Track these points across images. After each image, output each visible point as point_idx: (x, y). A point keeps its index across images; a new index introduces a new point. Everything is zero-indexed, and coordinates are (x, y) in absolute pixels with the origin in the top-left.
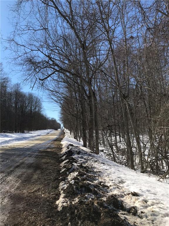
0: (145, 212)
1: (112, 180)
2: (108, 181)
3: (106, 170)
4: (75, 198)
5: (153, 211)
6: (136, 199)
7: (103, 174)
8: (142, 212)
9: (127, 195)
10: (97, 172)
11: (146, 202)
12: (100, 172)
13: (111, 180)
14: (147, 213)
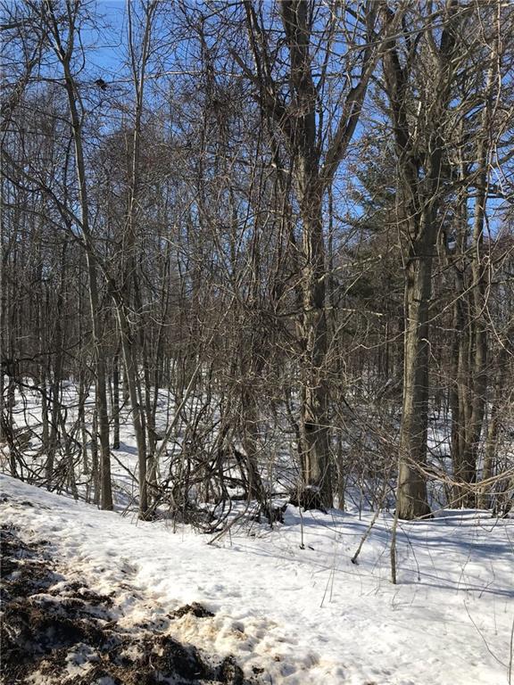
0: (263, 666)
1: (103, 571)
2: (91, 575)
3: (55, 529)
4: (26, 674)
5: (278, 659)
6: (213, 628)
7: (56, 550)
8: (256, 670)
9: (176, 617)
10: (36, 545)
11: (239, 628)
12: (44, 543)
13: (98, 572)
14: (268, 667)
